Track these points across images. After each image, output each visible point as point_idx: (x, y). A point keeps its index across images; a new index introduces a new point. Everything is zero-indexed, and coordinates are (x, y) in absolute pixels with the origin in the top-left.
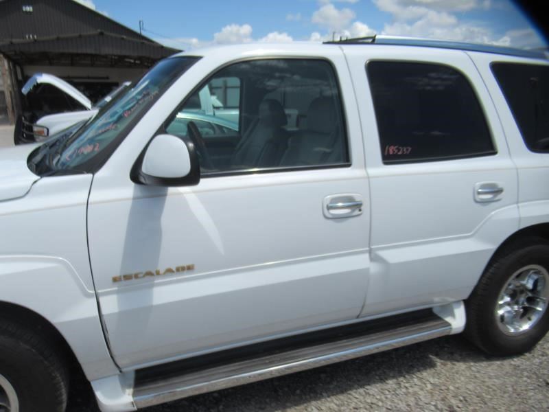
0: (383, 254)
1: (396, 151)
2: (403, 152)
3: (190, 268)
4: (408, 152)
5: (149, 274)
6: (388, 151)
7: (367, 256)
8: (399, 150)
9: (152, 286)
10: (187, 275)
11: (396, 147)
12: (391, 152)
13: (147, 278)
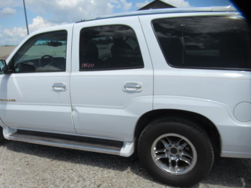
0: (77, 108)
1: (87, 66)
2: (90, 66)
3: (14, 100)
4: (93, 66)
5: (5, 100)
6: (83, 66)
7: (70, 108)
8: (88, 65)
9: (6, 104)
10: (14, 103)
11: (87, 64)
12: (85, 66)
13: (5, 101)
